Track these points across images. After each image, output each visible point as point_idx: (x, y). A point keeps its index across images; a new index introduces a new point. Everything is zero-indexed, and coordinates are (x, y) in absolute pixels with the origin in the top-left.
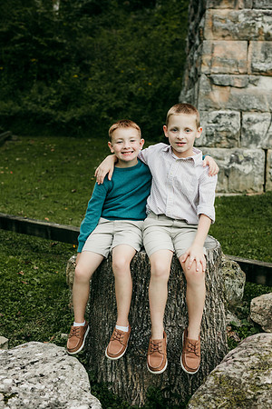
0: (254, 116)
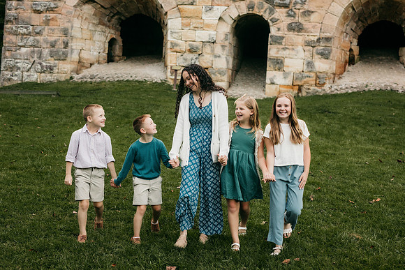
0: (18, 61)
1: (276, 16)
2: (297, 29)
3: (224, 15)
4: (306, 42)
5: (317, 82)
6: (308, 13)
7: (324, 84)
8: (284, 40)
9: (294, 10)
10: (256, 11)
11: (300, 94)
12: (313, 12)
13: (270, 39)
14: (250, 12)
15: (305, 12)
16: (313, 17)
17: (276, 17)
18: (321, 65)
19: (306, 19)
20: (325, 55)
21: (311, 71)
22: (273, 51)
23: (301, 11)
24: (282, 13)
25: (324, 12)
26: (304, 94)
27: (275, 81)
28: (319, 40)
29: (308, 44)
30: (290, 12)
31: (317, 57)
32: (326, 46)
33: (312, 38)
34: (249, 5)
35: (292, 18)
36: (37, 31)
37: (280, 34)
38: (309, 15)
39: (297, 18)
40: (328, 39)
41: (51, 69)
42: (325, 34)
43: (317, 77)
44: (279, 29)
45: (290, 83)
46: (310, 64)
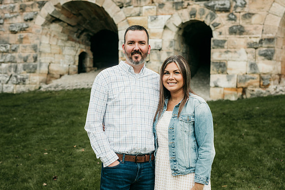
1: (217, 20)
2: (238, 32)
3: (168, 23)
4: (248, 44)
5: (262, 84)
6: (249, 15)
7: (268, 85)
8: (226, 44)
9: (235, 14)
10: (198, 18)
11: (244, 97)
12: (253, 14)
13: (212, 44)
14: (193, 19)
15: (246, 14)
16: (254, 19)
17: (218, 22)
18: (265, 67)
19: (247, 21)
20: (268, 56)
21: (254, 73)
22: (216, 55)
23: (242, 14)
24: (223, 17)
25: (264, 13)
26: (248, 95)
27: (219, 84)
28: (261, 41)
29: (250, 46)
30: (231, 16)
31: (260, 58)
32: (268, 47)
33: (255, 40)
34: (191, 12)
35: (233, 21)
36: (13, 48)
37: (221, 38)
38: (250, 17)
39: (238, 21)
40: (270, 40)
41: (23, 81)
42: (267, 35)
43: (261, 79)
44: (220, 33)
45: (234, 85)
46: (253, 66)
